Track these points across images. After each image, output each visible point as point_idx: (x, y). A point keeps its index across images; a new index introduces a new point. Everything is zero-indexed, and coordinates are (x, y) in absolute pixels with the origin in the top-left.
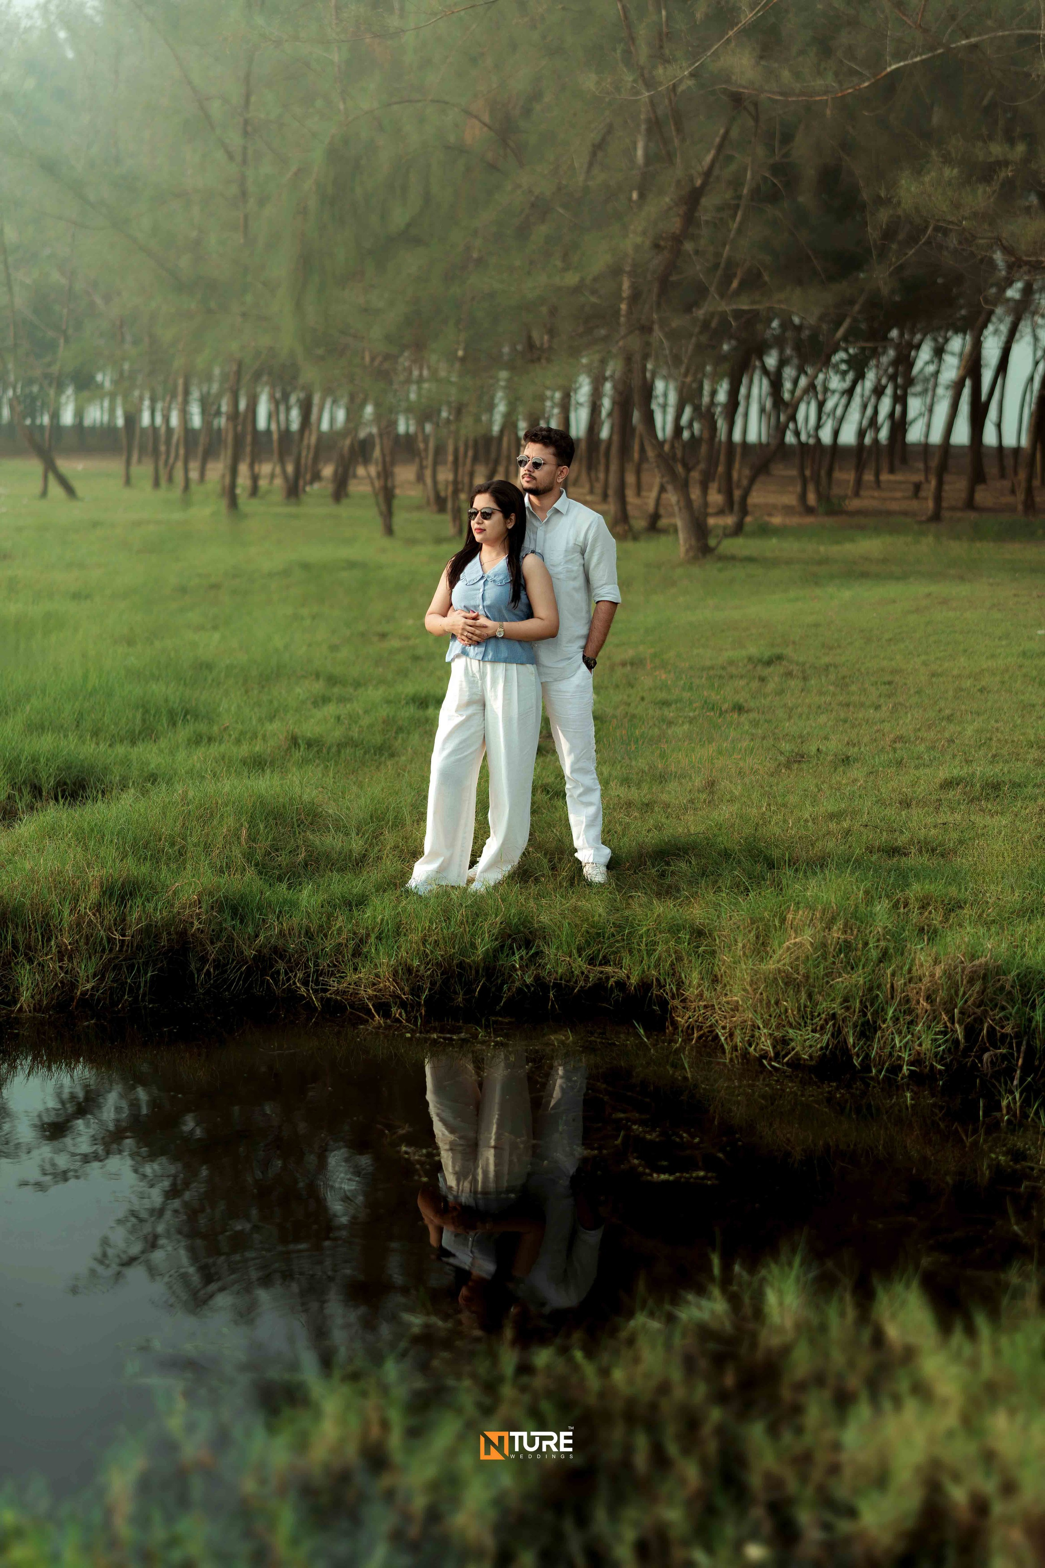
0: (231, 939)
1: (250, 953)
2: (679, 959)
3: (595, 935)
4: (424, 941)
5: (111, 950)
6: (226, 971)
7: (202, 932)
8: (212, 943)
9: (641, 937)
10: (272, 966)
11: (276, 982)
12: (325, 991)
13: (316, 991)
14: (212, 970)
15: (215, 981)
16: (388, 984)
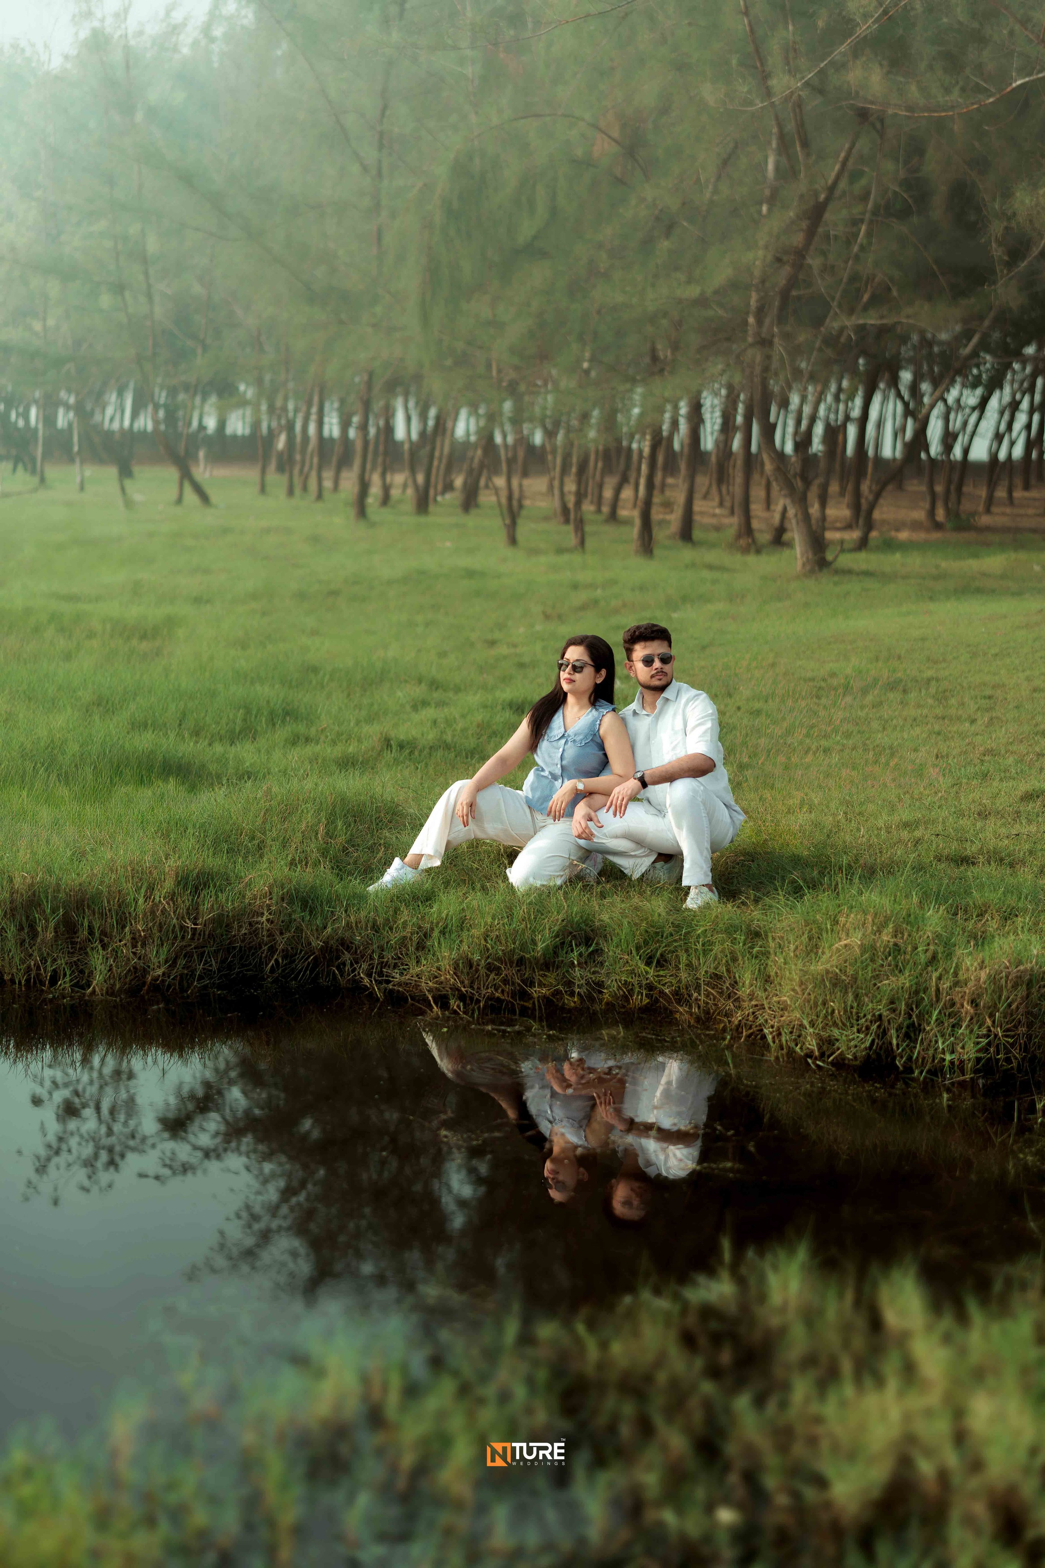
0: (299, 929)
1: (317, 944)
2: (734, 959)
3: (654, 934)
4: (486, 937)
5: (183, 938)
6: (295, 961)
7: (272, 922)
8: (281, 934)
9: (699, 936)
10: (338, 958)
11: (342, 973)
12: (388, 982)
13: (379, 983)
14: (280, 961)
15: (283, 971)
16: (448, 977)
